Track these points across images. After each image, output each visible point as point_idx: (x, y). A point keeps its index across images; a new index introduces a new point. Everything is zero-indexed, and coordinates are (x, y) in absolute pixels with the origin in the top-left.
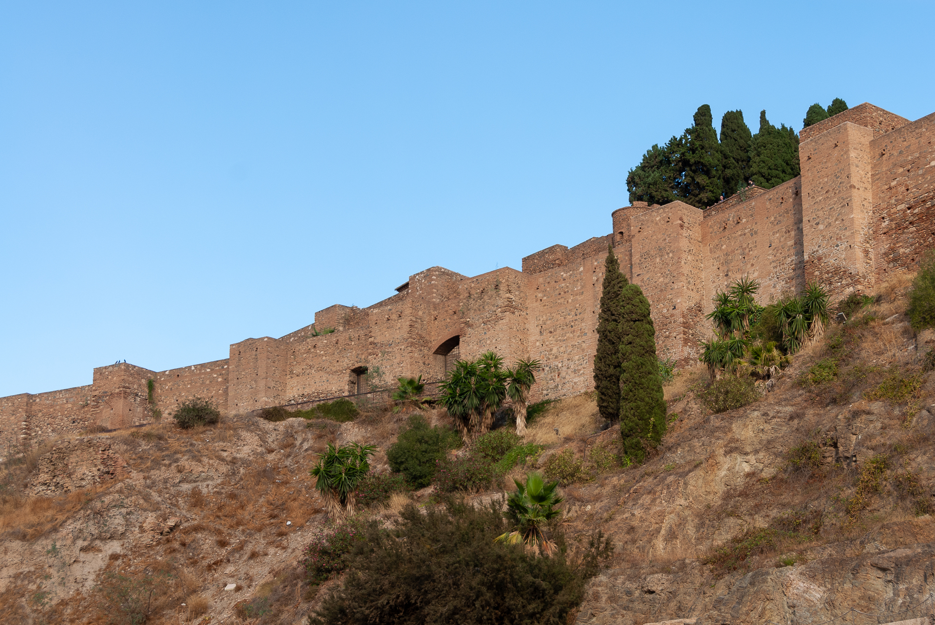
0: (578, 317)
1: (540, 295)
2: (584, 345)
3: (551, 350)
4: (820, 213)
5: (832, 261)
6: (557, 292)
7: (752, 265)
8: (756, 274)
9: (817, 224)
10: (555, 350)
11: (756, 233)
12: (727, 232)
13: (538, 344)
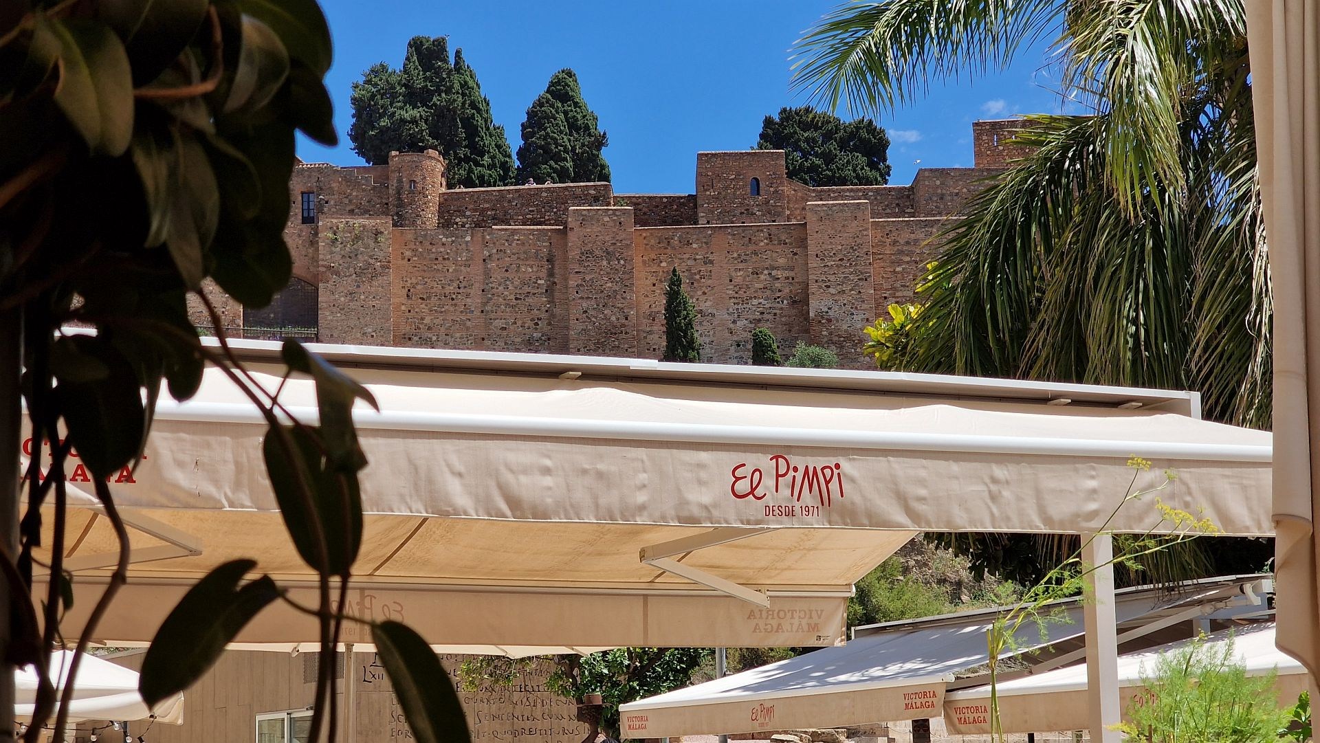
0: (461, 291)
1: (408, 254)
2: (468, 323)
3: (422, 319)
4: (832, 278)
5: (845, 327)
6: (433, 256)
7: (704, 293)
8: (709, 303)
9: (828, 287)
10: (427, 320)
11: (711, 262)
12: (669, 251)
13: (403, 308)
